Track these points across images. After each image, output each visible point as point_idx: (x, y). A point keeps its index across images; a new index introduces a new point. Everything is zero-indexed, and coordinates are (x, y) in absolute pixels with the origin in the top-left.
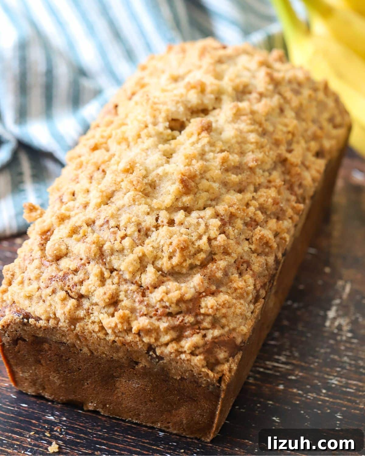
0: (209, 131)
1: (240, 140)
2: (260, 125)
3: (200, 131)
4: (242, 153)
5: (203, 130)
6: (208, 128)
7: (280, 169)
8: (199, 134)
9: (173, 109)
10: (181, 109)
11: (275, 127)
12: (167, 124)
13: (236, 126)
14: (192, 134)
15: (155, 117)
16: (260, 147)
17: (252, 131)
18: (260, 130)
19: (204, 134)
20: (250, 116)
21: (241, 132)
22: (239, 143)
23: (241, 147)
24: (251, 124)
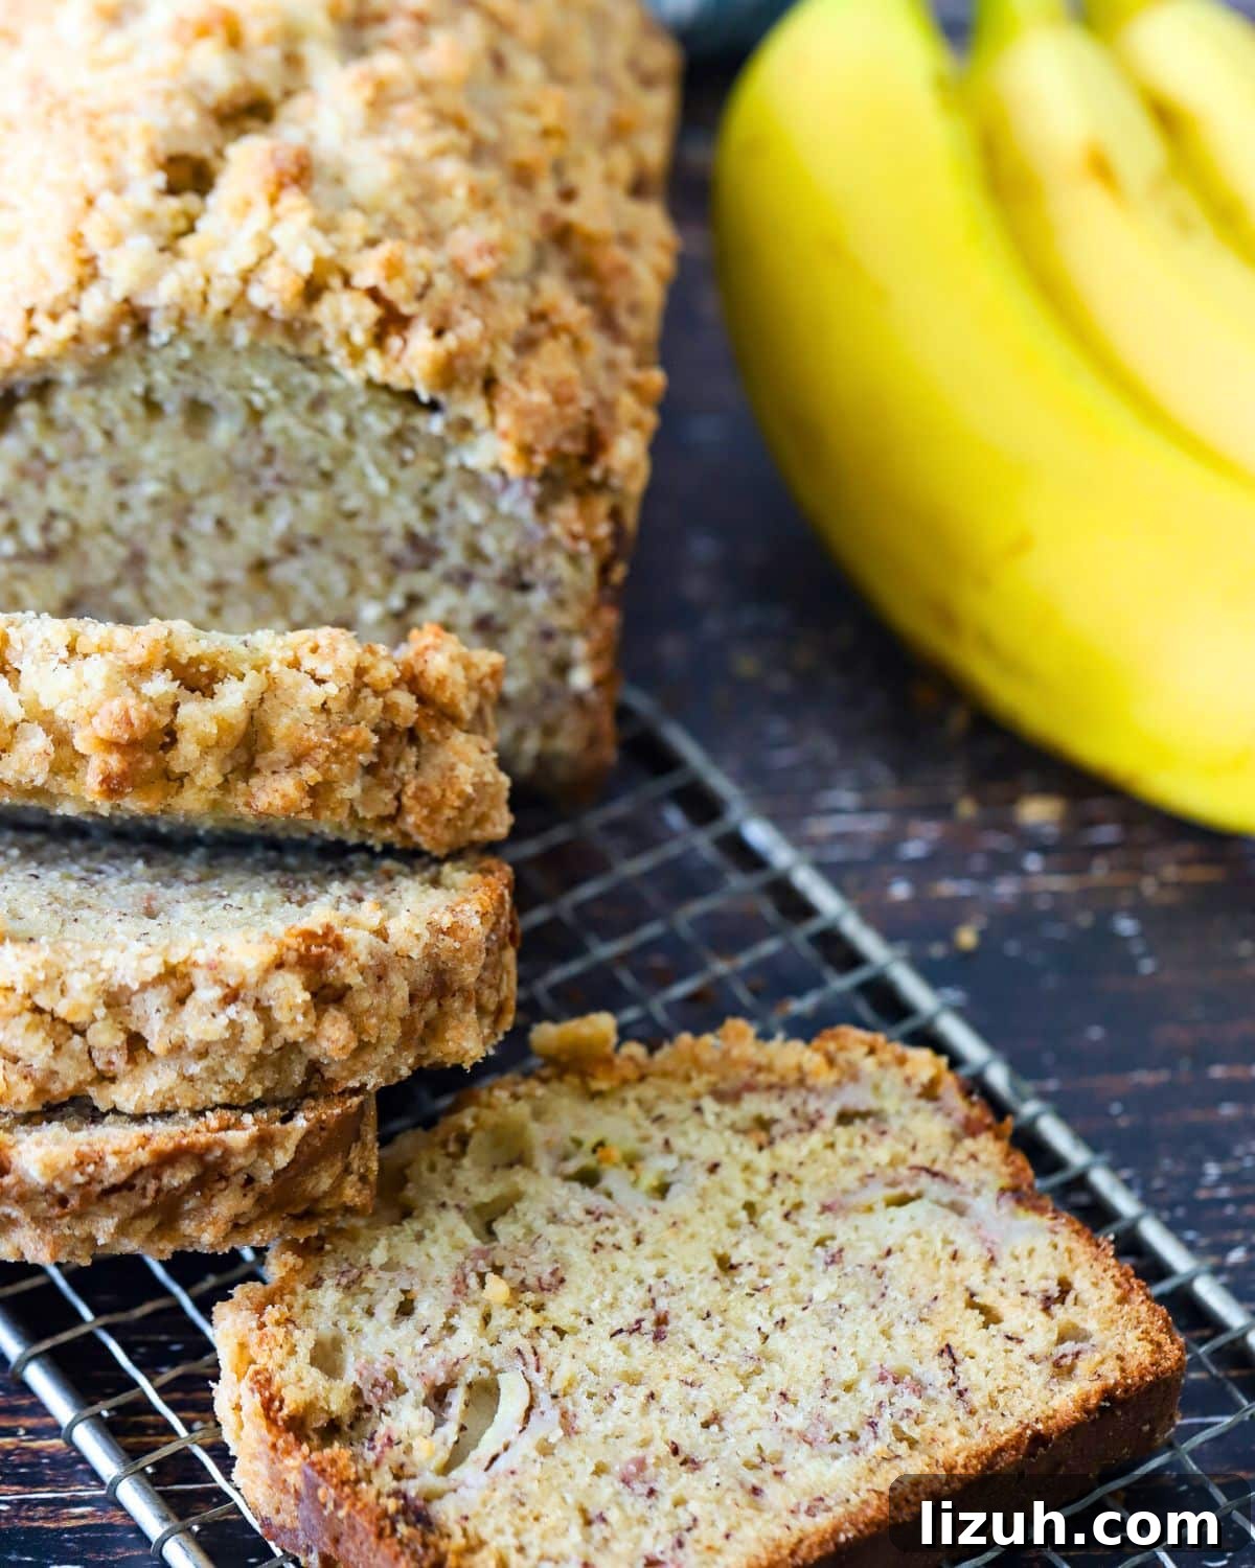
0: (303, 182)
1: (414, 191)
2: (460, 123)
3: (272, 188)
4: (433, 236)
5: (281, 186)
6: (300, 174)
7: (557, 263)
8: (273, 201)
9: (162, 122)
10: (189, 118)
11: (500, 124)
12: (160, 179)
13: (387, 143)
14: (248, 204)
15: (108, 161)
16: (483, 201)
17: (441, 153)
18: (465, 142)
19: (291, 199)
20: (422, 101)
21: (408, 160)
22: (412, 202)
23: (425, 216)
24: (436, 128)
